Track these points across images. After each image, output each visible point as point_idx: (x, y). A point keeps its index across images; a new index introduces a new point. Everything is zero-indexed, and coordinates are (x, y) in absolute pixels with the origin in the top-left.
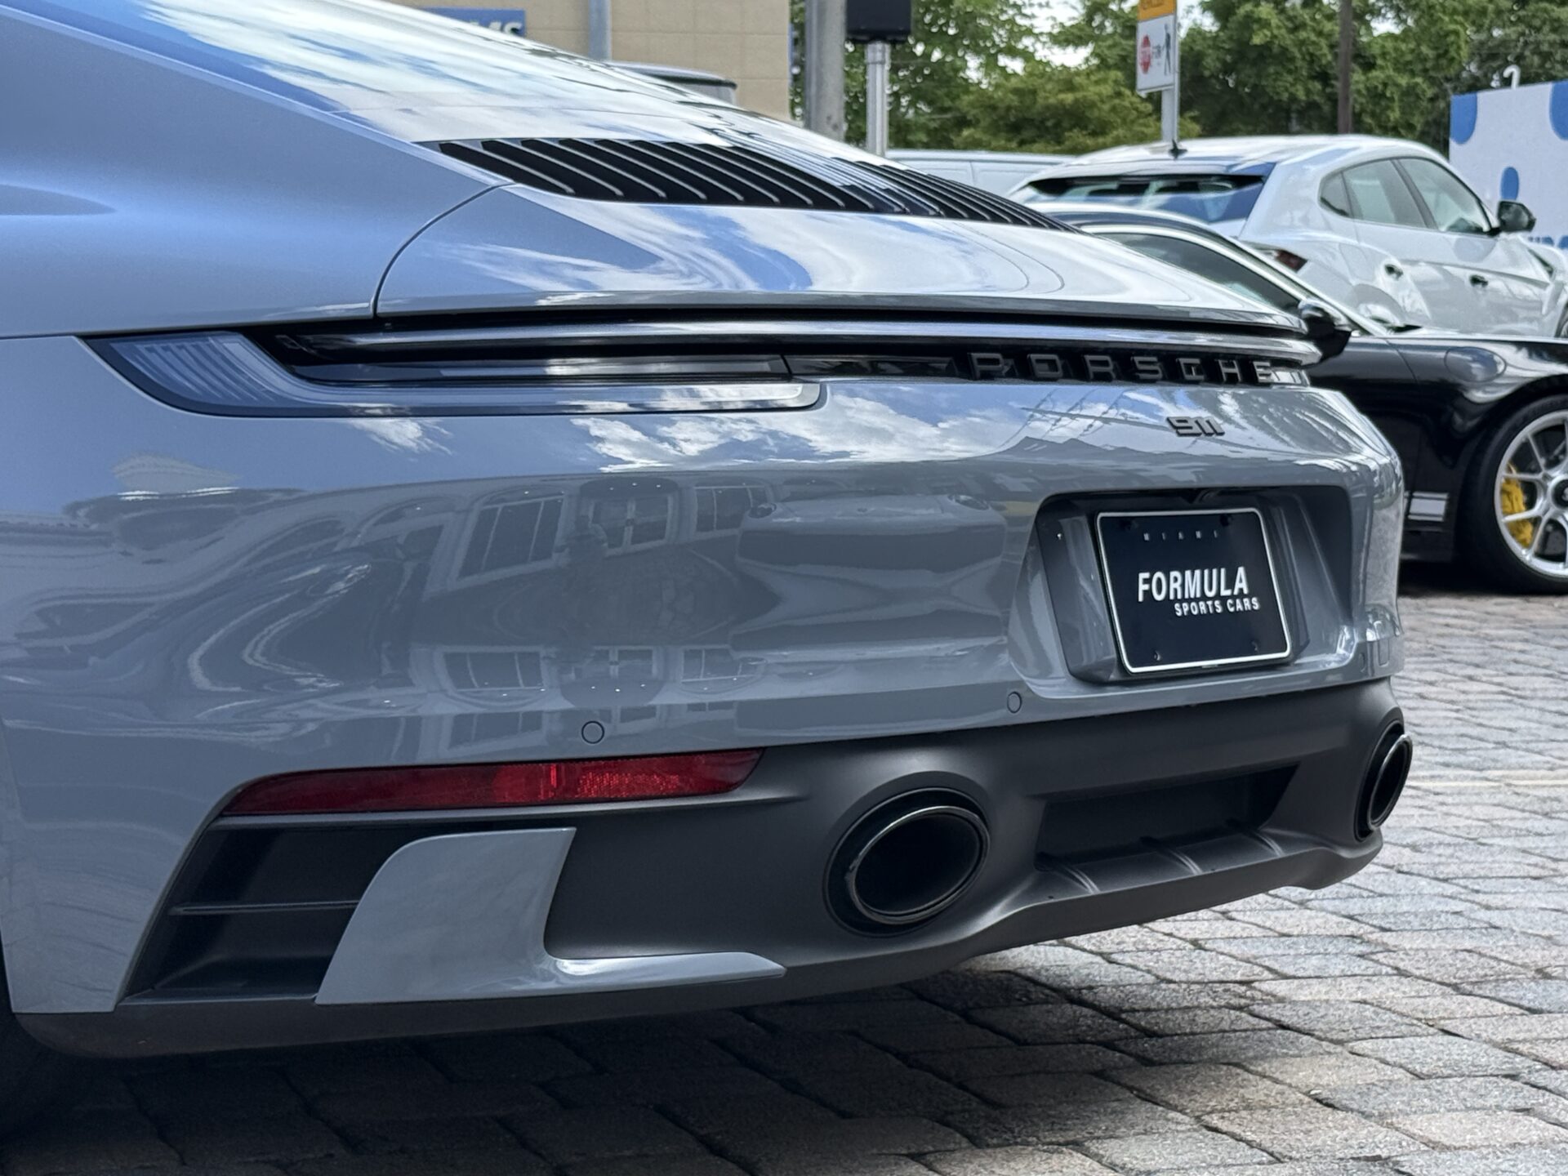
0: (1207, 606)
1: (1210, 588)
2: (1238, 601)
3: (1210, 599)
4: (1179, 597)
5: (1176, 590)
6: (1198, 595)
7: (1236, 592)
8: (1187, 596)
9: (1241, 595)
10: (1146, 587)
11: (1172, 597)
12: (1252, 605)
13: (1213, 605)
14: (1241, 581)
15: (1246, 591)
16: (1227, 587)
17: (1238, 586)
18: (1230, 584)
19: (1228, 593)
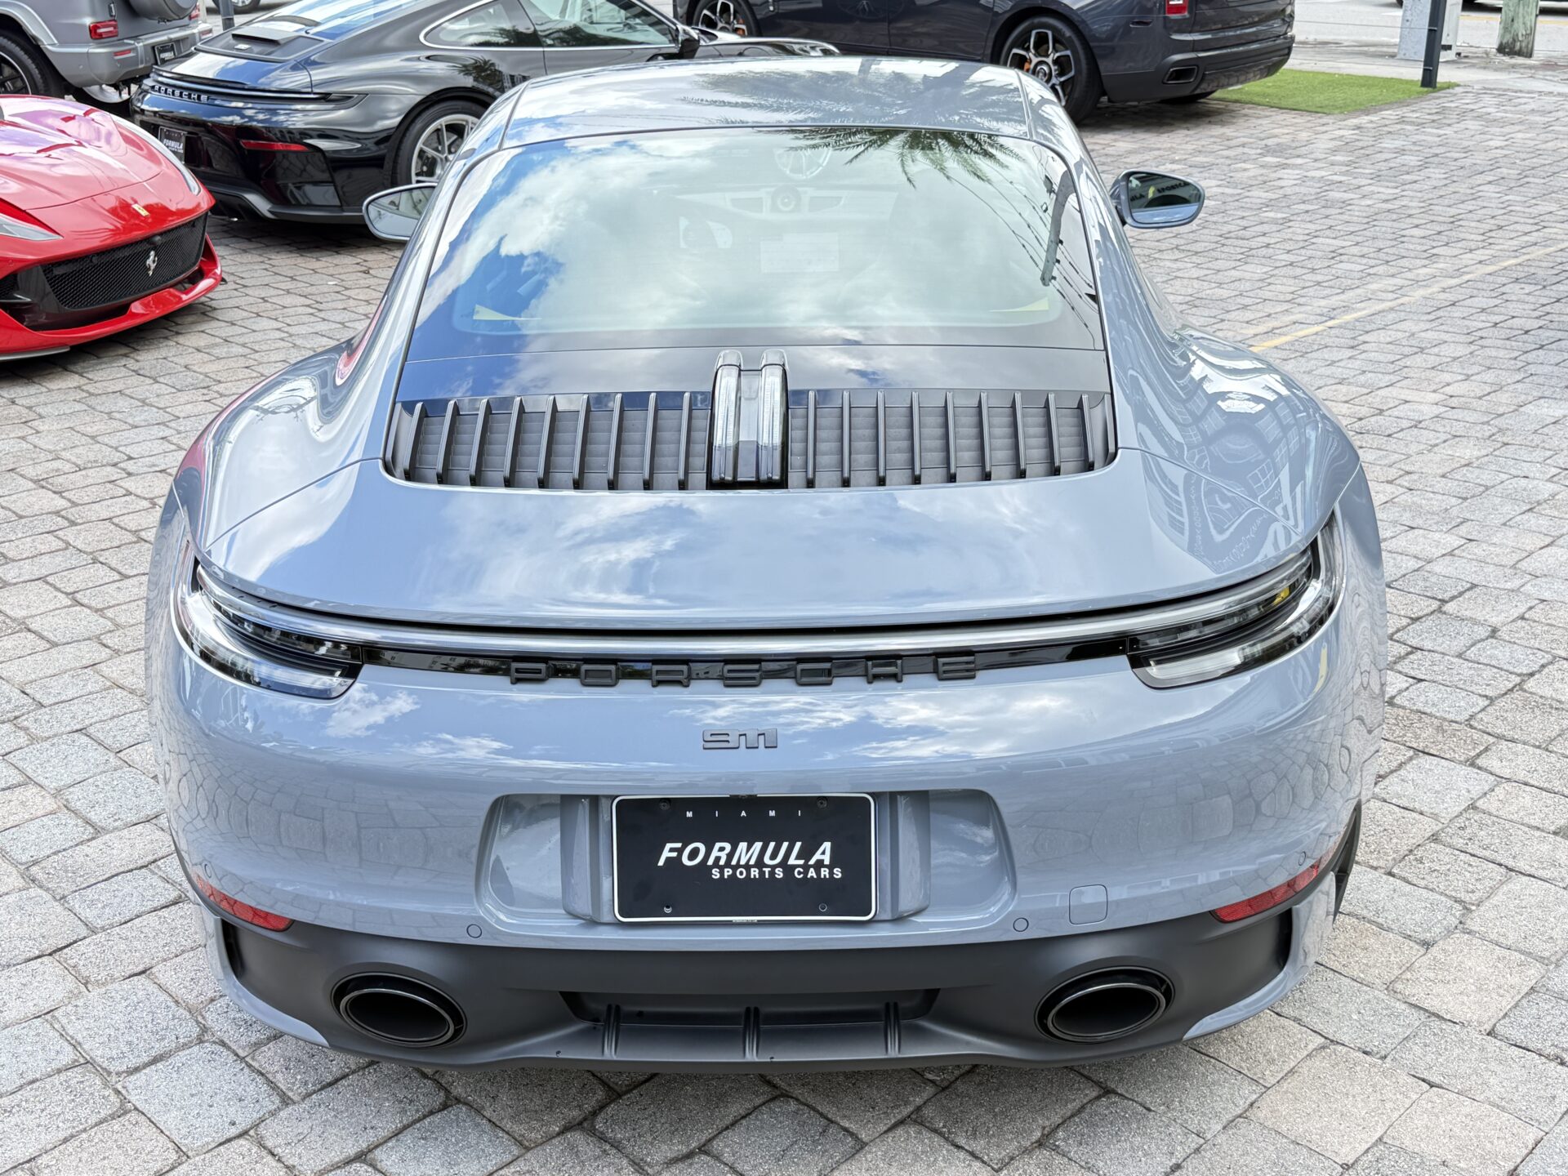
0: (762, 873)
1: (773, 857)
2: (812, 870)
3: (768, 866)
4: (722, 862)
5: (718, 859)
6: (752, 862)
7: (812, 862)
8: (734, 862)
9: (820, 864)
10: (674, 854)
11: (710, 862)
12: (831, 873)
13: (772, 873)
14: (823, 853)
15: (827, 862)
16: (798, 858)
17: (817, 856)
18: (805, 854)
19: (801, 862)
